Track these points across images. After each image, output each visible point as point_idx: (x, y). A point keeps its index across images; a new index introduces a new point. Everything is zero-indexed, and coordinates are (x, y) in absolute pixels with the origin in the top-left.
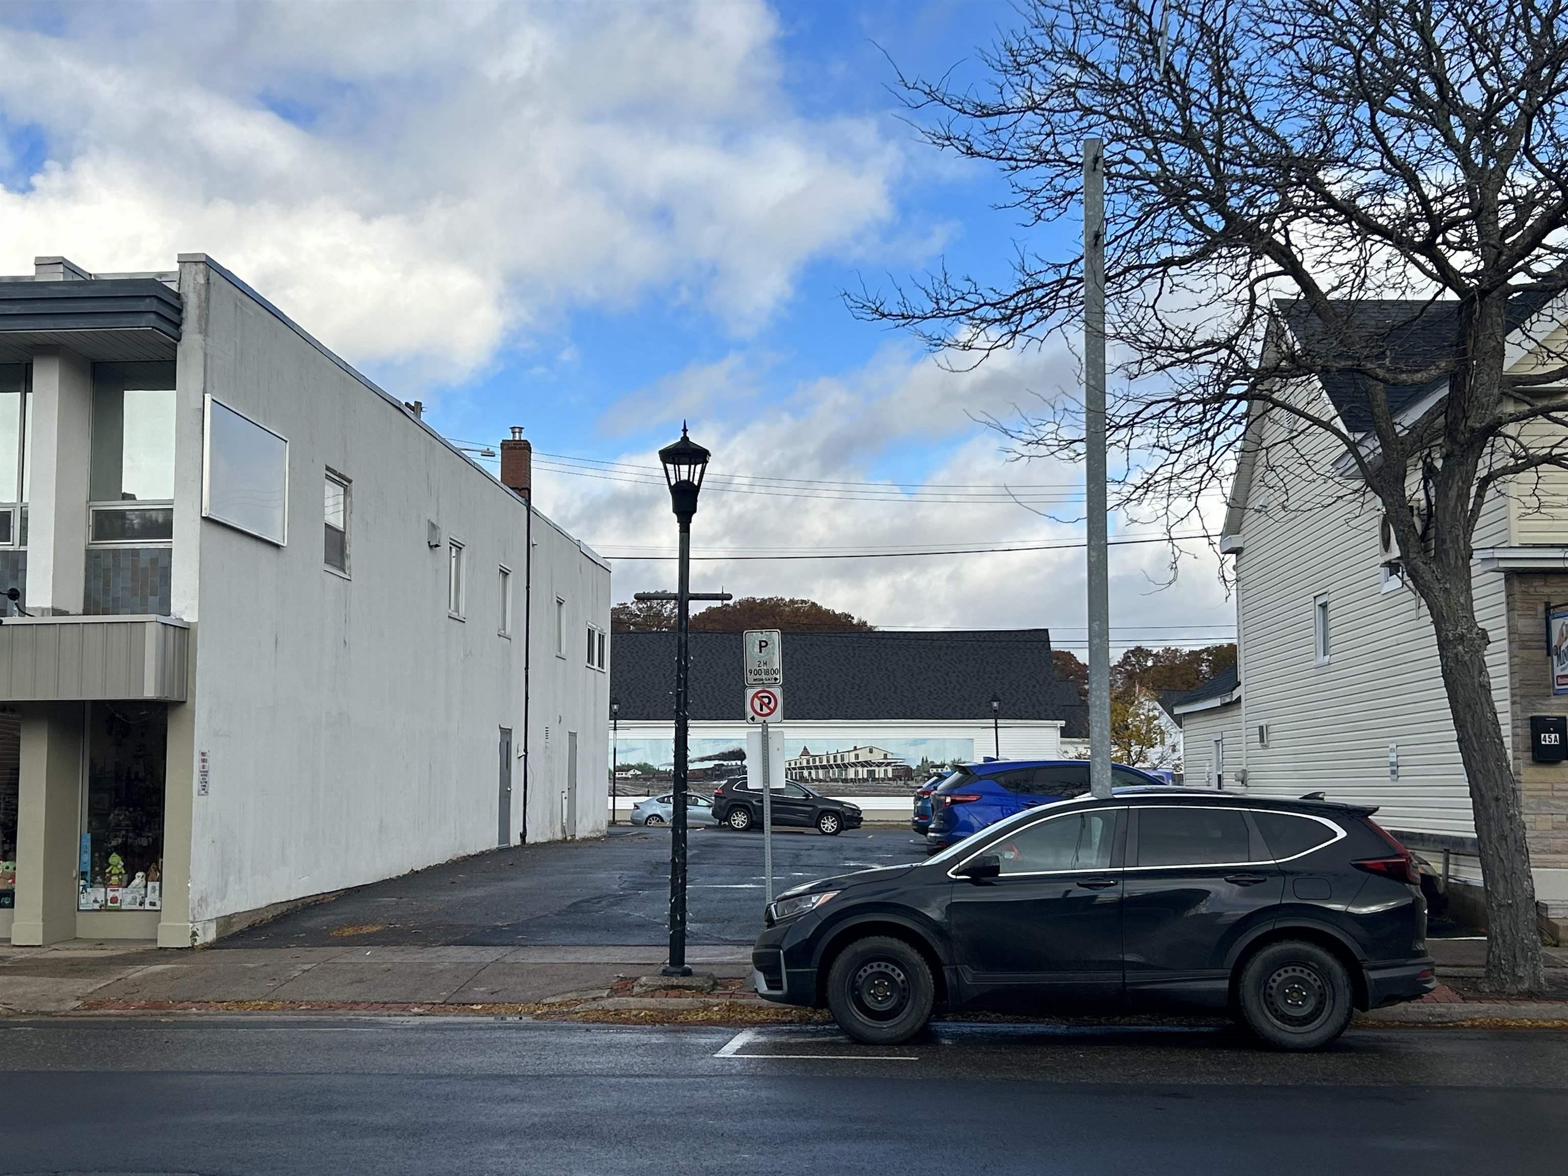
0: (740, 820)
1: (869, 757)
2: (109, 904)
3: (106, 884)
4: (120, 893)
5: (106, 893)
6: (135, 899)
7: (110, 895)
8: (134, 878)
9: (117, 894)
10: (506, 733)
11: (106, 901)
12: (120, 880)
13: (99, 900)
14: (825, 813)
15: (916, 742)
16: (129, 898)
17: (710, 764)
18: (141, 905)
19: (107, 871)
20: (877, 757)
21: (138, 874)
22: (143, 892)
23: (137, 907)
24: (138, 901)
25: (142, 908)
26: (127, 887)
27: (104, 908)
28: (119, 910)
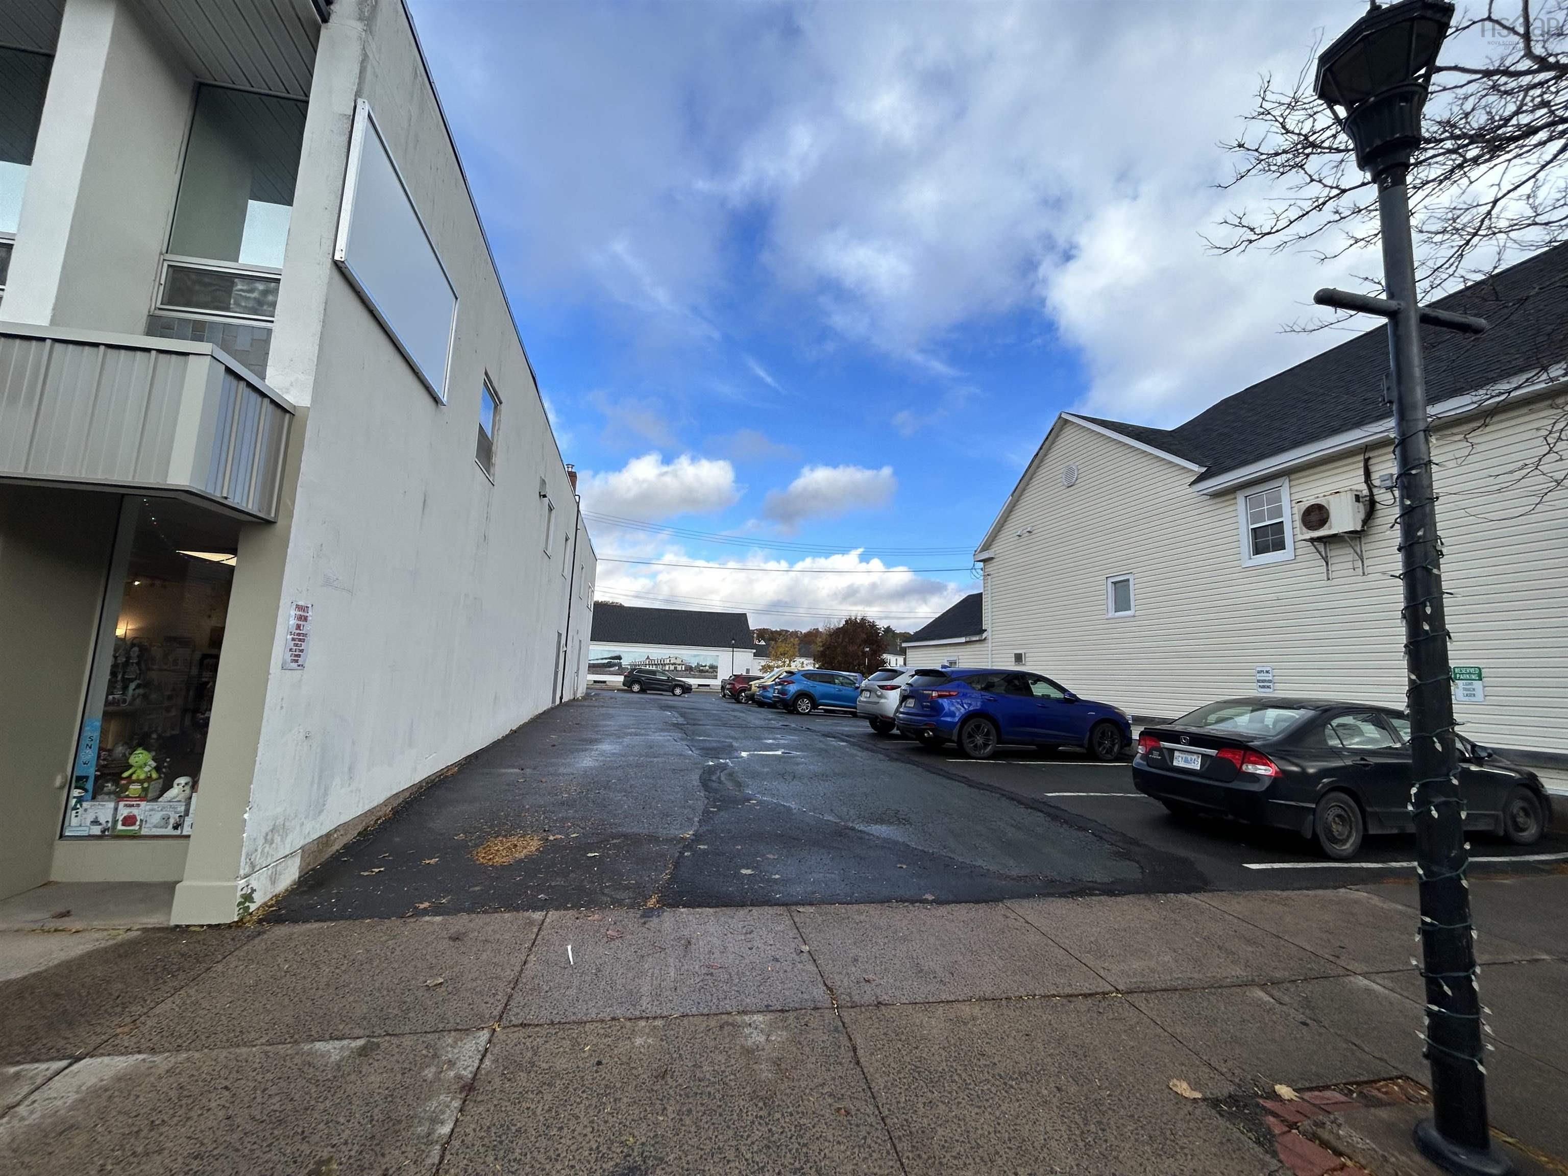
0: (636, 688)
1: (675, 661)
2: (120, 827)
3: (119, 796)
4: (142, 810)
5: (116, 809)
6: (166, 819)
7: (123, 812)
8: (171, 786)
9: (135, 811)
10: (560, 635)
11: (115, 821)
12: (145, 790)
13: (102, 820)
14: (676, 686)
15: (695, 656)
16: (156, 818)
17: (606, 661)
18: (175, 828)
19: (125, 775)
20: (679, 661)
21: (177, 781)
22: (182, 809)
23: (169, 831)
24: (172, 821)
25: (178, 832)
26: (155, 799)
27: (108, 834)
28: (135, 836)
